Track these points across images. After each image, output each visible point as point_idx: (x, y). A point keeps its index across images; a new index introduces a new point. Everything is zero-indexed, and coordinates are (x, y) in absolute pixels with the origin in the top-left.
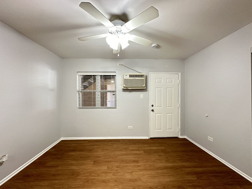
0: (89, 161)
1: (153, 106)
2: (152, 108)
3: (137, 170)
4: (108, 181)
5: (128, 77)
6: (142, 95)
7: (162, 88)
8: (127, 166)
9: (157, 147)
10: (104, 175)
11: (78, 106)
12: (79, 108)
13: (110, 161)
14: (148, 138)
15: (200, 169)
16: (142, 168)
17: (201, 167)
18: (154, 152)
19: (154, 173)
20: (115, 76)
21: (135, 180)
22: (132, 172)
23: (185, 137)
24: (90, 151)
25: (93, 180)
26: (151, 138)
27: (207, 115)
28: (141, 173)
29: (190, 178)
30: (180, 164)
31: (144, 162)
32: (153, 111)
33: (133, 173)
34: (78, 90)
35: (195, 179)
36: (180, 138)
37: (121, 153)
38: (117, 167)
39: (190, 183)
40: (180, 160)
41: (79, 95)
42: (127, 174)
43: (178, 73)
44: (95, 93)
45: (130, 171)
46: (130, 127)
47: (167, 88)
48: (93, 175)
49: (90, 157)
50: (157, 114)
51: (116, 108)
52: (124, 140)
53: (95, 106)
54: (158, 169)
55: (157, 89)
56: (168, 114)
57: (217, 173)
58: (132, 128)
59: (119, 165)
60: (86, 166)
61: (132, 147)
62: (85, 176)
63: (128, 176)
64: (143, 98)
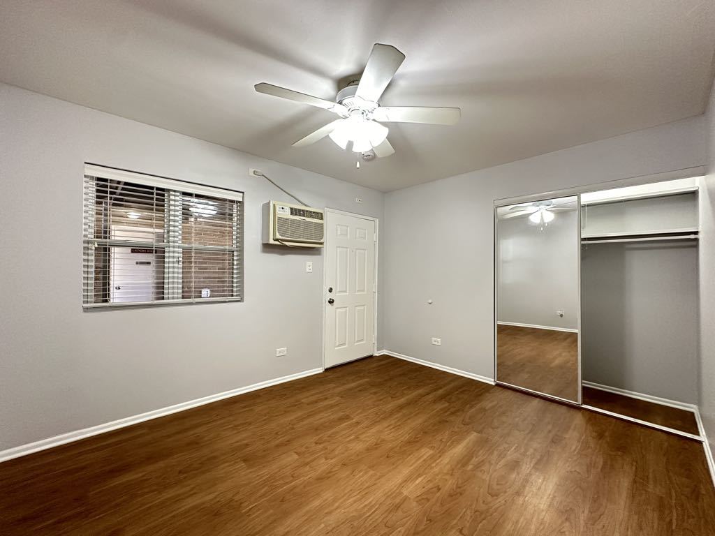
0: (229, 466)
1: (331, 290)
2: (330, 296)
3: (363, 431)
4: (330, 472)
5: (287, 214)
6: (310, 263)
7: (348, 249)
9: (353, 381)
10: (307, 468)
11: (80, 304)
13: (288, 441)
14: (322, 371)
15: (440, 392)
16: (366, 423)
17: (441, 388)
18: (360, 391)
19: (393, 422)
21: (377, 446)
22: (357, 438)
23: (385, 352)
24: (195, 444)
25: (292, 490)
26: (327, 370)
27: (430, 301)
28: (374, 430)
29: (439, 406)
30: (414, 394)
31: (360, 413)
32: (331, 302)
33: (361, 437)
35: (447, 404)
36: (377, 356)
37: (296, 416)
38: (316, 443)
39: (446, 412)
40: (409, 388)
41: (86, 257)
42: (354, 445)
43: (375, 219)
44: (164, 252)
45: (352, 437)
46: (281, 351)
47: (356, 249)
48: (281, 482)
49: (215, 458)
50: (338, 310)
52: (271, 390)
54: (391, 414)
55: (338, 250)
56: (357, 308)
57: (460, 388)
58: (285, 353)
59: (317, 438)
60: (233, 478)
61: (307, 397)
62: (263, 495)
63: (358, 447)
64: (311, 271)
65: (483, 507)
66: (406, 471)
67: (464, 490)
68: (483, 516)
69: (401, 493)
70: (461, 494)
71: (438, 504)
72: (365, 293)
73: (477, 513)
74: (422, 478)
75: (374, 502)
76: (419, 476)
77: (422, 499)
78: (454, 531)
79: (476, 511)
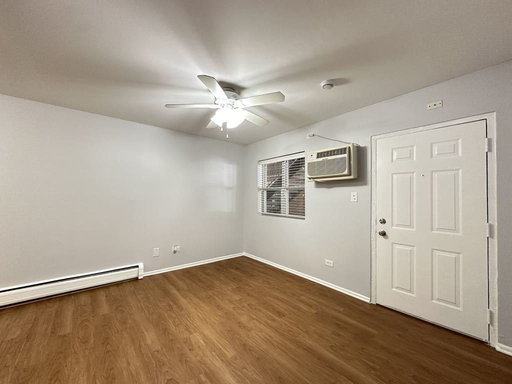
0: (235, 285)
2: (382, 228)
3: (263, 322)
5: (314, 159)
6: (356, 193)
7: (415, 174)
8: (260, 311)
10: (227, 302)
11: (261, 212)
12: (263, 214)
14: (369, 302)
16: (274, 325)
20: (303, 158)
22: (254, 319)
24: (252, 276)
26: (377, 304)
28: (262, 328)
31: (289, 322)
32: (383, 234)
33: (254, 321)
34: (261, 188)
36: (494, 349)
38: (249, 304)
41: (263, 195)
42: (246, 317)
43: (485, 117)
46: (329, 262)
47: (432, 172)
48: (220, 296)
49: (242, 281)
50: (396, 247)
51: (304, 219)
52: (314, 285)
53: (280, 213)
55: (395, 176)
56: (437, 253)
63: (244, 319)
64: (356, 200)
65: (165, 369)
66: (213, 337)
67: (182, 364)
68: (158, 366)
69: (196, 332)
70: (180, 361)
71: (179, 346)
72: (460, 234)
73: (162, 364)
74: (204, 344)
75: (194, 321)
76: (206, 343)
77: (187, 341)
78: (159, 348)
79: (164, 364)
